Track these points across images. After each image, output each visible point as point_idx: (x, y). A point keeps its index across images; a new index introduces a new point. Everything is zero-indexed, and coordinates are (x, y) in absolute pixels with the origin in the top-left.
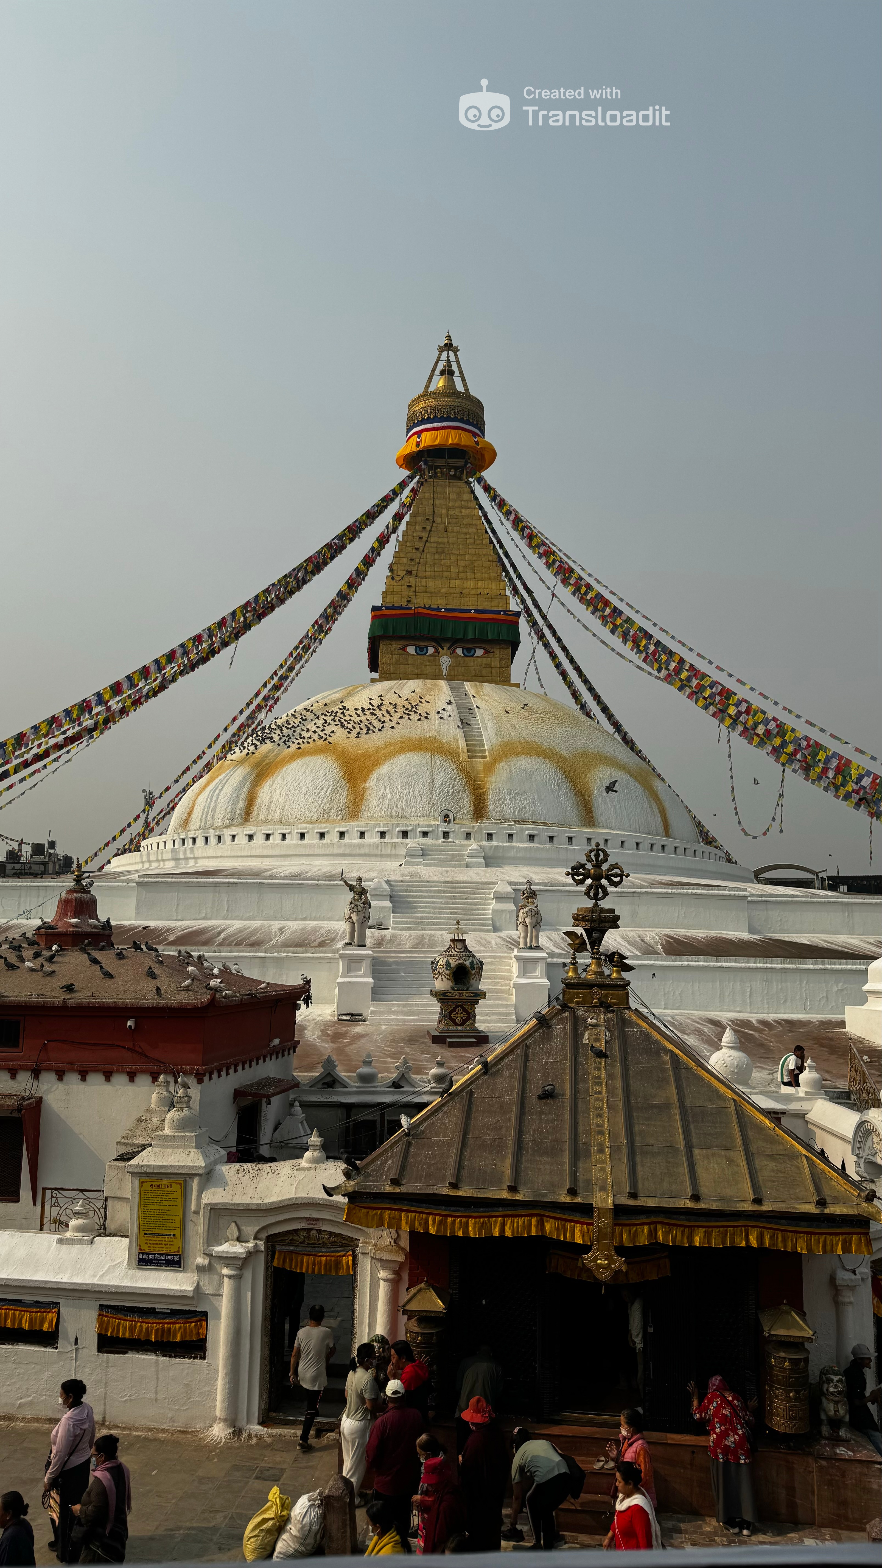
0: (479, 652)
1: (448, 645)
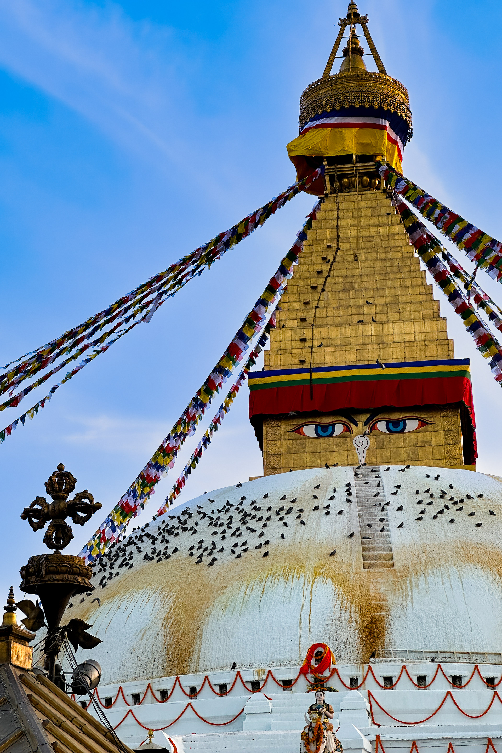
1: (364, 419)
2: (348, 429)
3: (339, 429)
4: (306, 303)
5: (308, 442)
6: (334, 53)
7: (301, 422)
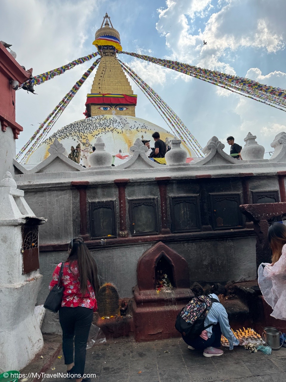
0: (125, 109)
1: (114, 107)
2: (111, 109)
3: (109, 109)
4: (100, 80)
5: (102, 111)
6: (103, 24)
7: (100, 106)
